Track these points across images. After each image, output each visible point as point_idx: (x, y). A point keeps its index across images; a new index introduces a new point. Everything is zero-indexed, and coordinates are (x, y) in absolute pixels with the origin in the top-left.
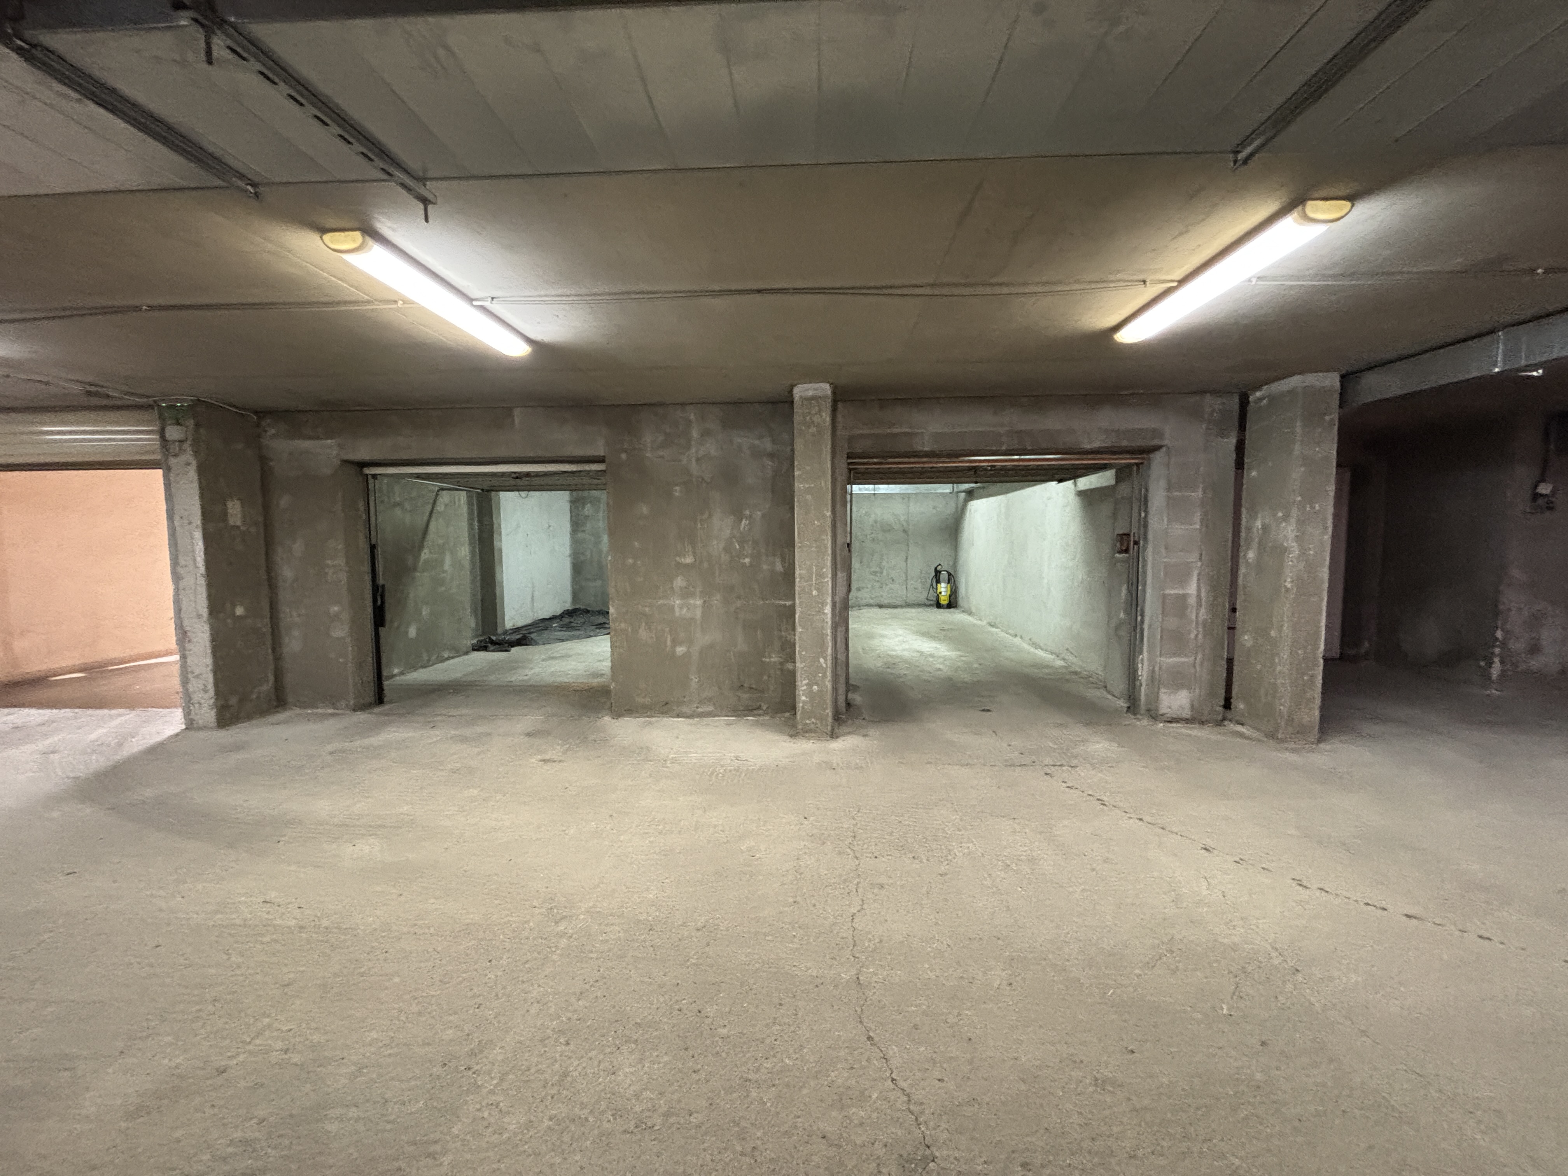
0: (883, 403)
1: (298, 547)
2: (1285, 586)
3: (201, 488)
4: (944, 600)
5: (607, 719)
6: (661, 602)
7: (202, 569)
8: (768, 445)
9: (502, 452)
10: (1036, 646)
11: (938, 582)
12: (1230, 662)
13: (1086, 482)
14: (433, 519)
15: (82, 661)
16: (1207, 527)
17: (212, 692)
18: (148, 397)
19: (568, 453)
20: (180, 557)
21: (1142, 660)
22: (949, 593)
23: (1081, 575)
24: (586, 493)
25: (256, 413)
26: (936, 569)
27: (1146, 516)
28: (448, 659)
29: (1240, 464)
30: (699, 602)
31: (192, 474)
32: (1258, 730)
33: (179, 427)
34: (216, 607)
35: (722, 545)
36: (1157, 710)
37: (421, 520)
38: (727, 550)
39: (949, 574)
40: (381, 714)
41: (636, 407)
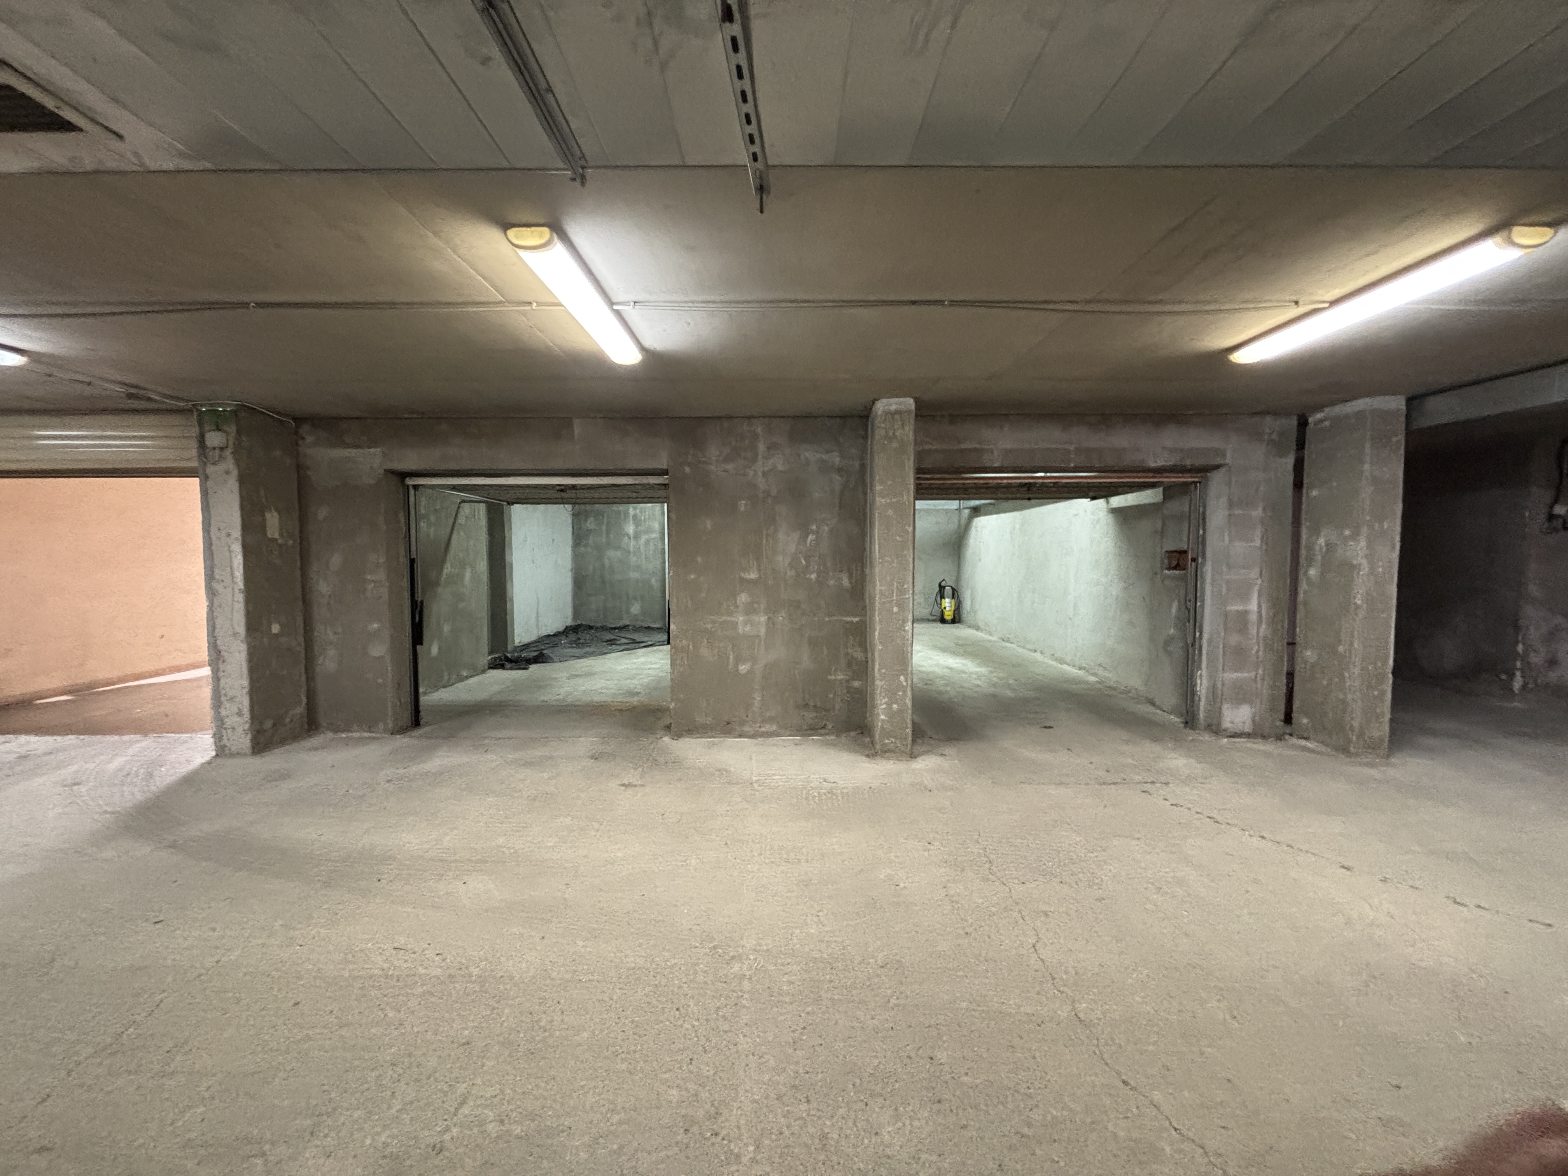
0: (953, 419)
1: (336, 560)
2: (1355, 603)
3: (242, 498)
4: (948, 615)
5: (666, 739)
6: (724, 618)
7: (241, 585)
8: (835, 459)
9: (559, 464)
10: (1061, 661)
11: (942, 597)
12: (1290, 675)
13: (1117, 501)
14: (455, 533)
15: (70, 682)
16: (1267, 544)
17: (247, 715)
18: (188, 401)
19: (629, 466)
20: (216, 571)
21: (1201, 675)
22: (953, 608)
23: (1115, 590)
24: (588, 507)
25: (295, 419)
26: (940, 584)
27: (1204, 533)
28: (467, 678)
29: (1298, 485)
30: (763, 619)
31: (233, 484)
32: (1327, 745)
33: (220, 433)
34: (254, 625)
35: (787, 561)
36: (1219, 724)
37: (444, 532)
38: (791, 565)
39: (953, 590)
40: (421, 736)
41: (702, 420)
